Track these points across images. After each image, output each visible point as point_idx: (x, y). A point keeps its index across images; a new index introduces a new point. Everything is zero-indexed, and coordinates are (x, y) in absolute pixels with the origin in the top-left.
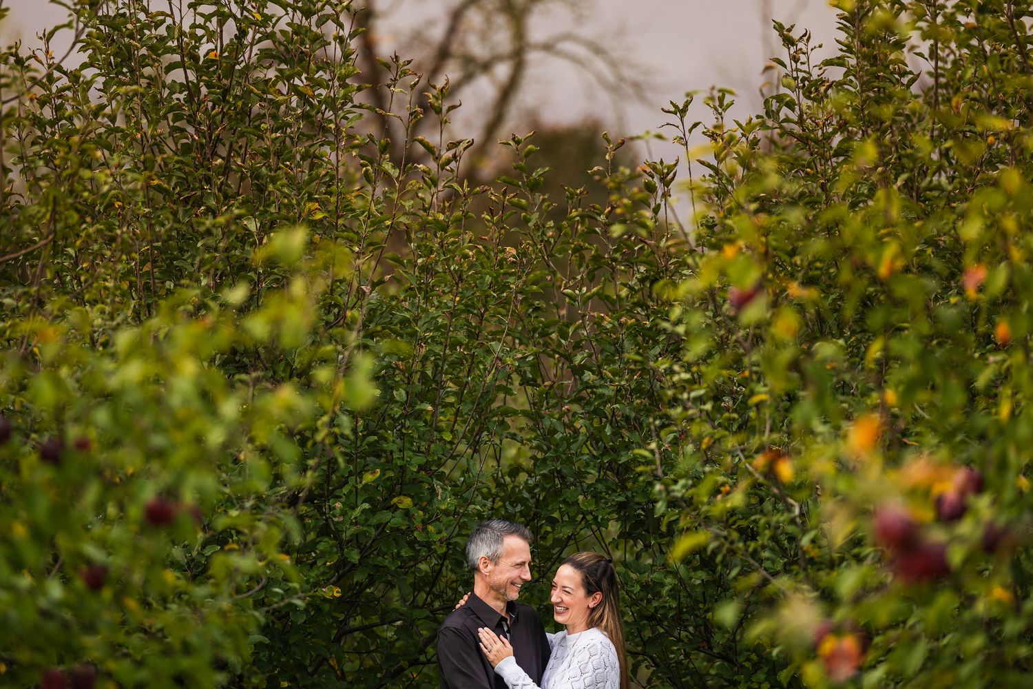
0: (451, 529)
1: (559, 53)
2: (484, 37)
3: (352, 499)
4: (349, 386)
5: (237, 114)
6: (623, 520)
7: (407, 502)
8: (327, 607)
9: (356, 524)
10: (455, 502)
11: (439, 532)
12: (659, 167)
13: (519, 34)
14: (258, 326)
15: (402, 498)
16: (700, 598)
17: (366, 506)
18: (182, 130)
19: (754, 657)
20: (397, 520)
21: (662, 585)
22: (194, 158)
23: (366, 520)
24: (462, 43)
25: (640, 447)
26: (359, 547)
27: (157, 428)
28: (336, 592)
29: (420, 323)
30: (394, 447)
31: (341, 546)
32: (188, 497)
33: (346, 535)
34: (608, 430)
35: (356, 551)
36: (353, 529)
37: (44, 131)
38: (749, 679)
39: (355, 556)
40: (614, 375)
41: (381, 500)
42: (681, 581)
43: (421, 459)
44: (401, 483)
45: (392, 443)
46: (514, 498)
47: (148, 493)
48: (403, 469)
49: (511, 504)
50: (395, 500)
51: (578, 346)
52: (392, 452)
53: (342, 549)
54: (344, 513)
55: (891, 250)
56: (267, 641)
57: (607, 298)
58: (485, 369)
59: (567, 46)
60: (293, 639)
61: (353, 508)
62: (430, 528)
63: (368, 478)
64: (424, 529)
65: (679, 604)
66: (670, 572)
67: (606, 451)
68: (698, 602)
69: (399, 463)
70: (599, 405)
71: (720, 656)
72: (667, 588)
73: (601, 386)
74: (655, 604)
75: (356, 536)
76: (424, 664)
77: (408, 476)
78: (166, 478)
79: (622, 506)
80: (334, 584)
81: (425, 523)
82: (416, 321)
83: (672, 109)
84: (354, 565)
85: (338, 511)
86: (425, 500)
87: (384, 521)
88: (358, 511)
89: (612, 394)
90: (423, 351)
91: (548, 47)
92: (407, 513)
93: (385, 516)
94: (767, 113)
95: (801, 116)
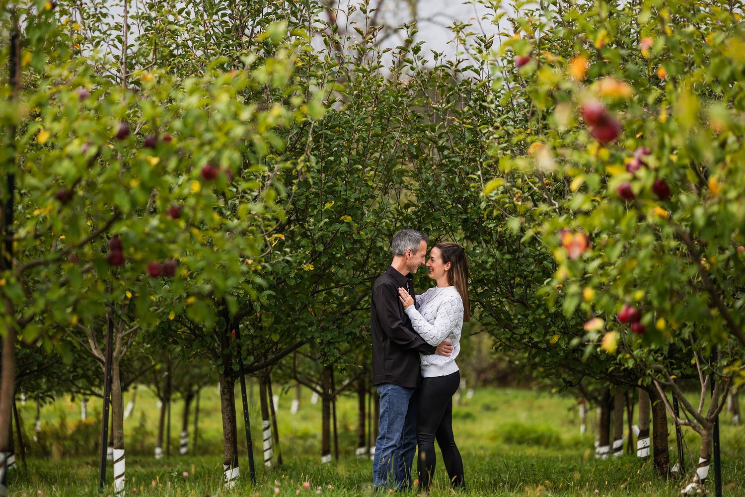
0: (372, 233)
1: (435, 23)
2: (395, 14)
3: (319, 217)
4: (311, 108)
5: (255, 11)
6: (465, 229)
7: (349, 219)
8: (306, 276)
9: (322, 230)
10: (374, 217)
11: (367, 234)
12: (484, 38)
13: (414, 13)
14: (261, 75)
15: (346, 216)
16: (508, 270)
17: (327, 220)
18: (226, 22)
19: (537, 302)
20: (343, 228)
21: (487, 262)
22: (233, 36)
23: (327, 229)
24: (383, 18)
25: (472, 174)
26: (323, 243)
27: (208, 130)
28: (311, 267)
29: (355, 121)
30: (342, 189)
31: (313, 243)
32: (225, 164)
33: (316, 237)
34: (457, 180)
35: (321, 245)
36: (320, 233)
37: (151, 23)
38: (534, 312)
39: (321, 248)
40: (460, 150)
41: (335, 217)
42: (497, 260)
43: (356, 195)
44: (346, 208)
45: (341, 187)
46: (407, 219)
47: (203, 162)
48: (346, 201)
49: (405, 222)
50: (342, 218)
51: (440, 137)
52: (340, 192)
53: (314, 245)
54: (315, 225)
55: (602, 33)
56: (274, 293)
57: (457, 112)
58: (390, 146)
59: (440, 19)
60: (288, 293)
61: (319, 222)
62: (362, 233)
63: (328, 206)
64: (358, 233)
65: (496, 273)
66: (491, 255)
67: (456, 192)
68: (506, 272)
69: (344, 197)
70: (452, 167)
71: (518, 301)
72: (489, 264)
73: (453, 157)
74: (483, 273)
75: (322, 237)
76: (359, 310)
77: (350, 204)
78: (212, 154)
79: (465, 221)
80: (310, 263)
81: (359, 229)
82: (353, 120)
83: (490, 5)
84: (321, 253)
85: (311, 223)
86: (358, 217)
87: (337, 229)
88: (322, 223)
89: (460, 160)
90: (357, 136)
91: (429, 20)
92: (349, 225)
93: (337, 226)
94: (542, 8)
95: (560, 9)
